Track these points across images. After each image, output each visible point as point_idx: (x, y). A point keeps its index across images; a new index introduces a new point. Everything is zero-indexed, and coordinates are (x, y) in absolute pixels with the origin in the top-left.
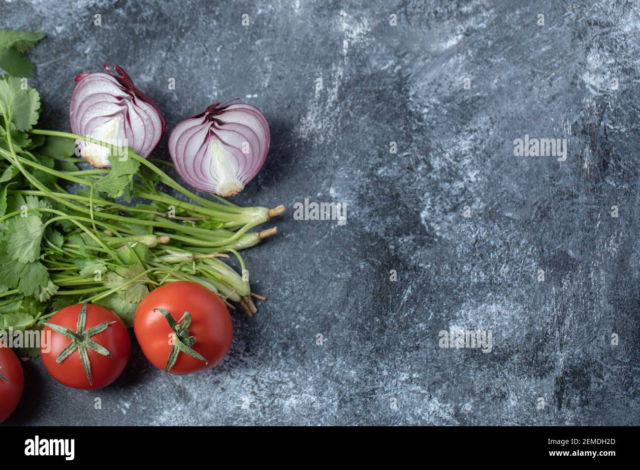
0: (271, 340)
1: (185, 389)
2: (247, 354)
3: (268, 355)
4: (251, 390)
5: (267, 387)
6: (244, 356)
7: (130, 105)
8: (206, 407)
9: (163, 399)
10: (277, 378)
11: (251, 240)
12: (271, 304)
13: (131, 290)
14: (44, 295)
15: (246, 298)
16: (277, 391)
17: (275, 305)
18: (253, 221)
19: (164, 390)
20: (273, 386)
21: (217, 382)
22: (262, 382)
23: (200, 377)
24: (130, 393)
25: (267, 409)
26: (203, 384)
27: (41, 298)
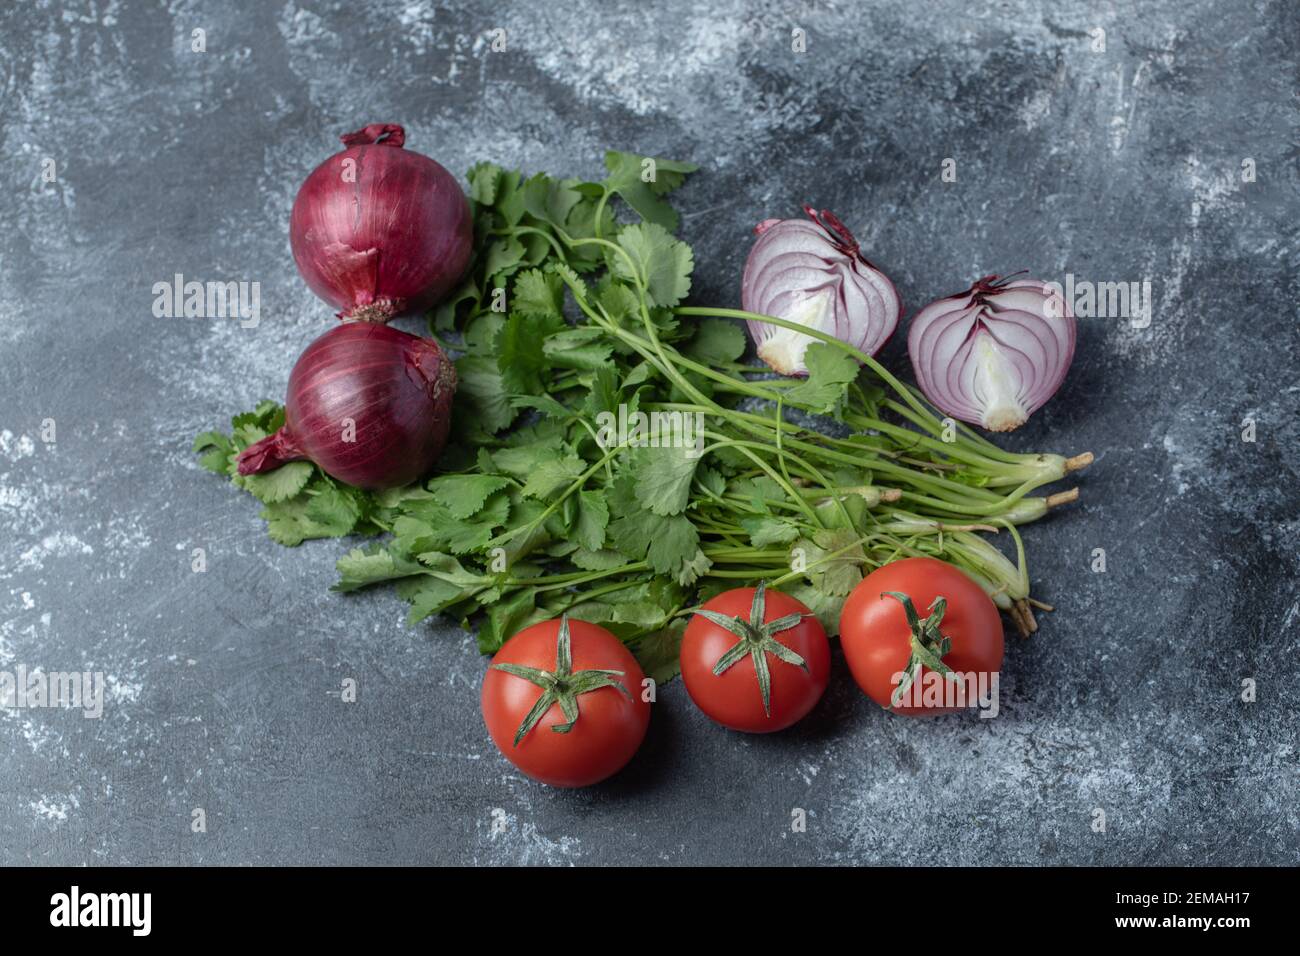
0: (1060, 678)
1: (911, 749)
2: (1019, 698)
3: (1053, 701)
4: (1025, 757)
5: (1050, 754)
6: (1014, 700)
7: (847, 273)
8: (947, 781)
9: (874, 763)
10: (1068, 740)
11: (1033, 508)
12: (1060, 619)
13: (833, 574)
14: (688, 575)
15: (1021, 604)
16: (1068, 761)
17: (1067, 621)
18: (1039, 475)
19: (876, 750)
20: (1061, 753)
21: (967, 741)
22: (1043, 745)
23: (938, 731)
24: (819, 751)
25: (1050, 790)
26: (943, 743)
27: (682, 579)
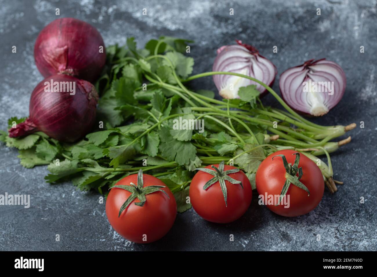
0: (348, 207)
1: (287, 233)
2: (331, 215)
3: (346, 215)
4: (335, 236)
5: (346, 234)
6: (329, 216)
8: (303, 245)
9: (272, 239)
10: (353, 229)
11: (333, 146)
12: (346, 187)
13: (252, 164)
14: (192, 167)
15: (330, 179)
16: (354, 236)
17: (349, 188)
18: (334, 132)
19: (272, 234)
20: (350, 234)
21: (310, 230)
22: (343, 231)
23: (298, 227)
24: (249, 235)
25: (346, 247)
26: (300, 231)
27: (190, 168)
